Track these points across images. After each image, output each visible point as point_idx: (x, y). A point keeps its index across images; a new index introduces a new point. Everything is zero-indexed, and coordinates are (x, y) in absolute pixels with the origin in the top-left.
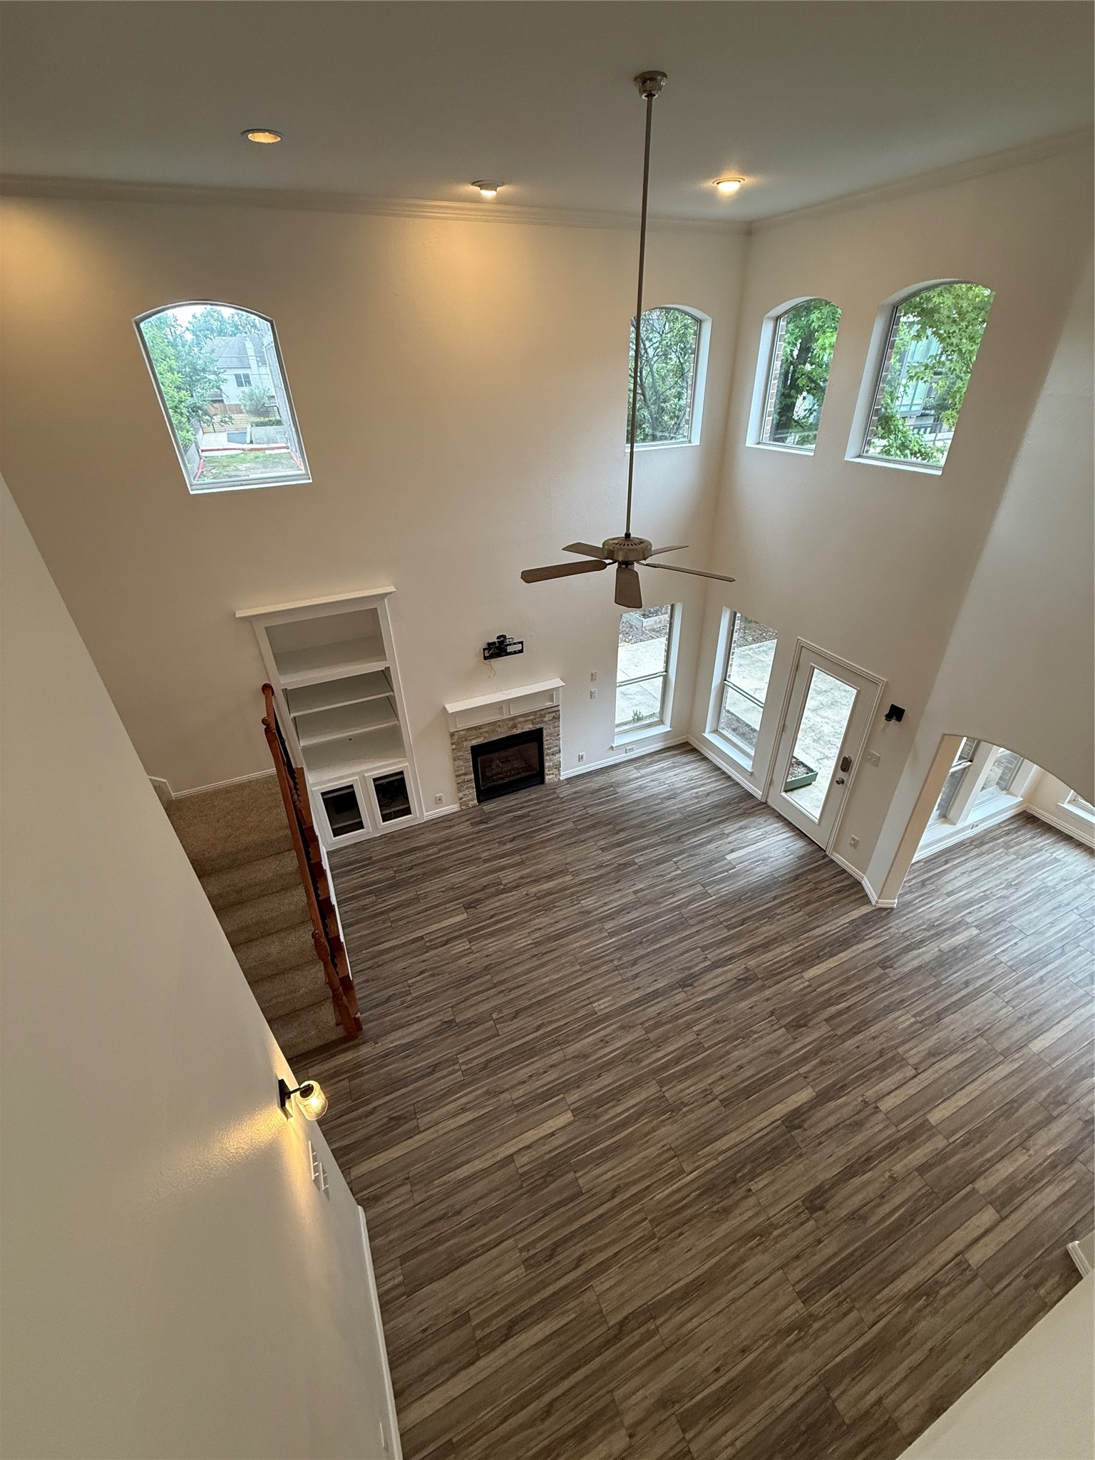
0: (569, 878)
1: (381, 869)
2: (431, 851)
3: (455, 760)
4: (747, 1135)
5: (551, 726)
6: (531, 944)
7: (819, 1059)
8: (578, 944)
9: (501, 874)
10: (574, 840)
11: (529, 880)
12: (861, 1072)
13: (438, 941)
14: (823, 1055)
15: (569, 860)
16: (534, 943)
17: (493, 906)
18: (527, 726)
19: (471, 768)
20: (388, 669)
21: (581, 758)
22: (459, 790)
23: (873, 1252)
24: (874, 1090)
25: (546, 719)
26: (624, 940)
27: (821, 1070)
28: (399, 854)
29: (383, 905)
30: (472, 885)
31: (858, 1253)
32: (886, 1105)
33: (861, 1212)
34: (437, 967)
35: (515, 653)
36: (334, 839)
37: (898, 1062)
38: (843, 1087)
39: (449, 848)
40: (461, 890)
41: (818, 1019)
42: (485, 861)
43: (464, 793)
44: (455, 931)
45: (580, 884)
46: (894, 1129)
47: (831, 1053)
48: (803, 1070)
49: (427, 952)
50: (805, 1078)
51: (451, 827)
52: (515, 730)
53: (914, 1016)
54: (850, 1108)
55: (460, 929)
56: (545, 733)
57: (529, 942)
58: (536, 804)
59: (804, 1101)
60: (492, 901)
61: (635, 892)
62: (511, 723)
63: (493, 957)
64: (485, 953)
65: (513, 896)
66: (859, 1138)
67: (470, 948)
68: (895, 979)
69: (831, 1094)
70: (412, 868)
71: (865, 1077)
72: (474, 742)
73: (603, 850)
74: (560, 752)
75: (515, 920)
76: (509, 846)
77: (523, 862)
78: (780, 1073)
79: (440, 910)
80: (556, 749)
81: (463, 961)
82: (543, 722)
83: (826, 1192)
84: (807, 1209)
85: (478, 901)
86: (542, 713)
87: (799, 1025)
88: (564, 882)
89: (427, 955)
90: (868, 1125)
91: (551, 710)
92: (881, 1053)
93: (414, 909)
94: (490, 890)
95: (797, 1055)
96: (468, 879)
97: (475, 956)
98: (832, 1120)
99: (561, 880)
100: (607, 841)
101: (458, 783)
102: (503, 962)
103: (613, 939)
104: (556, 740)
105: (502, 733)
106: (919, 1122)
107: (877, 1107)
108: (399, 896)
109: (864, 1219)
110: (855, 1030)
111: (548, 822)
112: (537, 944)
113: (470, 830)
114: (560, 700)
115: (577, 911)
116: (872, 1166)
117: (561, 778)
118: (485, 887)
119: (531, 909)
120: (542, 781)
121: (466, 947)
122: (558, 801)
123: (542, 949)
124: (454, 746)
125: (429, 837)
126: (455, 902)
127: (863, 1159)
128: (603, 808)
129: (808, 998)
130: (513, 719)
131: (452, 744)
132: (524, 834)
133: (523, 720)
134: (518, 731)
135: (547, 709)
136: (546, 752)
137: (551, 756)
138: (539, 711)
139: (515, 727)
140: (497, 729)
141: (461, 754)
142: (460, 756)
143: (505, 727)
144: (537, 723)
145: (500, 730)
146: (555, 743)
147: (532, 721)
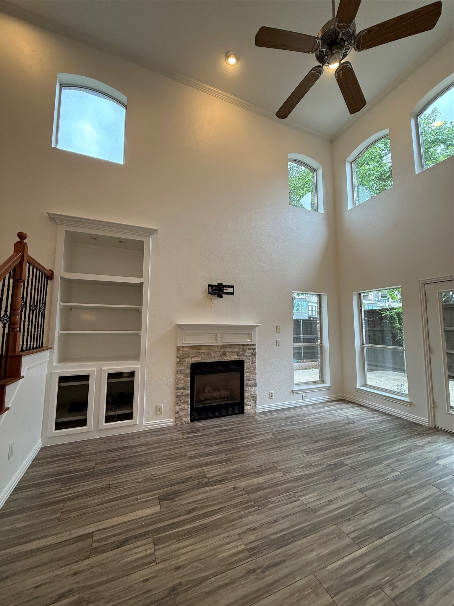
0: (279, 474)
1: (84, 461)
2: (140, 449)
3: (177, 372)
5: (250, 361)
6: (243, 551)
8: (314, 554)
9: (206, 469)
10: (277, 445)
11: (235, 474)
13: (111, 540)
15: (275, 459)
16: (249, 550)
17: (194, 499)
18: (232, 356)
19: (189, 384)
20: (141, 284)
21: (271, 395)
22: (177, 404)
25: (247, 354)
26: (382, 552)
28: (109, 451)
29: (67, 493)
30: (174, 477)
34: (92, 587)
35: (229, 293)
36: (54, 432)
39: (157, 448)
40: (159, 481)
42: (191, 458)
43: (181, 407)
44: (141, 527)
45: (293, 481)
49: (88, 557)
51: (164, 434)
52: (224, 358)
55: (147, 525)
56: (246, 365)
57: (240, 548)
58: (239, 424)
60: (193, 493)
61: (362, 490)
62: (222, 350)
63: (187, 570)
64: (174, 562)
65: (219, 489)
67: (153, 554)
70: (116, 461)
72: (195, 360)
73: (308, 453)
74: (256, 385)
75: (219, 516)
76: (214, 448)
77: (228, 460)
79: (130, 501)
80: (253, 382)
81: (138, 576)
82: (244, 355)
85: (177, 493)
86: (245, 347)
88: (274, 478)
89: (87, 562)
91: (250, 347)
93: (99, 498)
94: (192, 483)
96: (170, 472)
97: (158, 567)
99: (271, 476)
100: (308, 447)
101: (177, 396)
102: (200, 582)
103: (363, 550)
104: (254, 373)
105: (215, 358)
108: (89, 485)
111: (250, 433)
112: (253, 552)
113: (181, 436)
114: (257, 339)
115: (298, 509)
117: (257, 411)
118: (187, 480)
119: (242, 503)
120: (242, 412)
121: (148, 552)
122: (257, 422)
123: (263, 559)
124: (178, 360)
125: (143, 440)
126: (150, 493)
128: (294, 427)
130: (224, 347)
131: (178, 357)
132: (229, 440)
133: (230, 350)
134: (227, 358)
135: (248, 345)
136: (246, 382)
137: (250, 388)
138: (242, 345)
139: (224, 354)
140: (212, 353)
141: (183, 368)
142: (182, 370)
143: (218, 353)
144: (241, 356)
145: (213, 354)
146: (253, 376)
147: (236, 352)
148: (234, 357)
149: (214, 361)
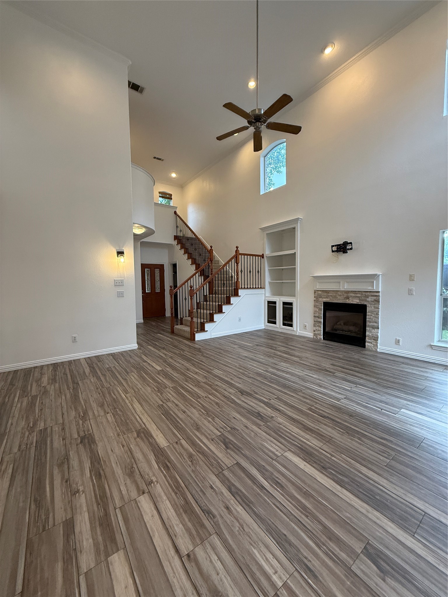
3: (315, 307)
4: (139, 413)
5: (373, 306)
7: (194, 453)
12: (183, 485)
14: (198, 457)
18: (355, 300)
19: (322, 315)
20: (295, 254)
23: (37, 467)
24: (163, 494)
25: (369, 299)
27: (185, 454)
31: (43, 458)
32: (145, 503)
33: (66, 463)
36: (267, 323)
37: (197, 531)
38: (167, 468)
41: (236, 457)
43: (317, 328)
46: (118, 503)
47: (201, 462)
48: (183, 442)
50: (177, 443)
52: (348, 300)
53: (285, 585)
54: (147, 470)
56: (368, 309)
59: (157, 440)
62: (346, 295)
66: (119, 472)
68: (354, 568)
69: (160, 457)
71: (177, 489)
72: (325, 300)
74: (378, 328)
78: (180, 429)
80: (375, 324)
82: (366, 301)
83: (90, 445)
84: (85, 435)
86: (367, 294)
87: (227, 444)
90: (128, 482)
91: (373, 294)
92: (208, 513)
95: (197, 441)
98: (139, 455)
101: (314, 321)
104: (376, 317)
106: (118, 537)
107: (143, 493)
109: (60, 465)
110: (233, 489)
114: (379, 287)
116: (94, 478)
117: (379, 350)
120: (364, 345)
124: (315, 299)
127: (102, 472)
129: (261, 453)
130: (347, 292)
131: (315, 297)
133: (353, 295)
134: (350, 301)
135: (371, 292)
136: (368, 324)
137: (371, 329)
138: (364, 292)
139: (348, 298)
140: (337, 296)
141: (318, 304)
142: (317, 305)
143: (342, 296)
144: (363, 300)
145: (339, 297)
146: (374, 319)
147: (359, 298)
148: (356, 301)
149: (339, 302)
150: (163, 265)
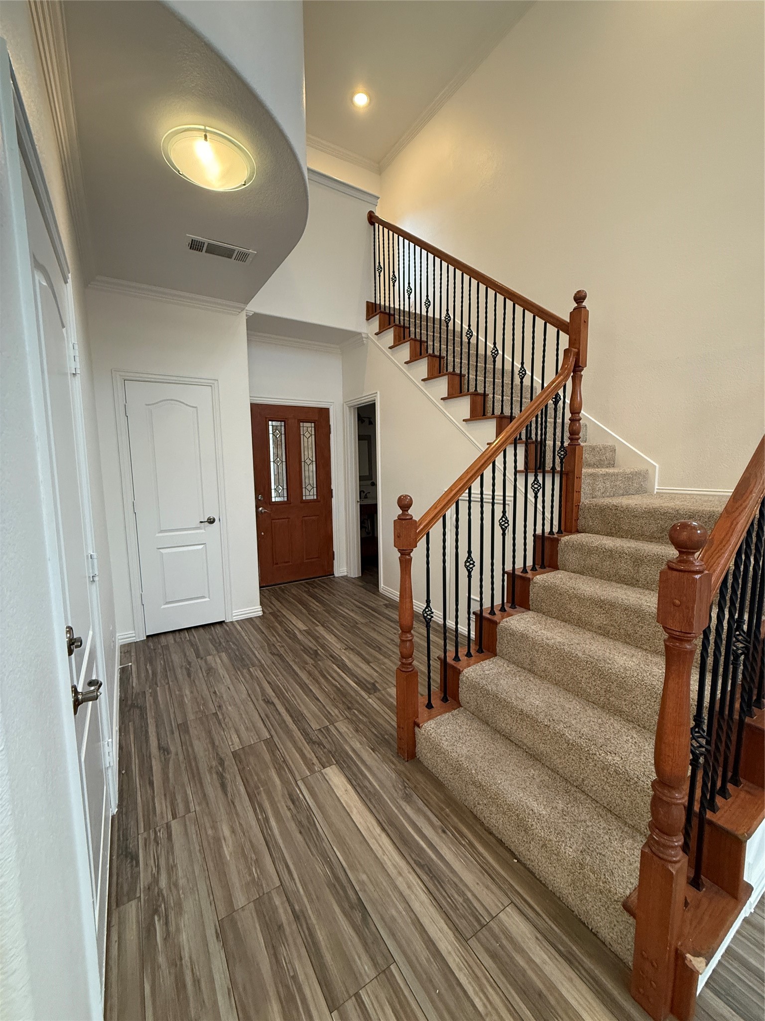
150: (327, 410)
